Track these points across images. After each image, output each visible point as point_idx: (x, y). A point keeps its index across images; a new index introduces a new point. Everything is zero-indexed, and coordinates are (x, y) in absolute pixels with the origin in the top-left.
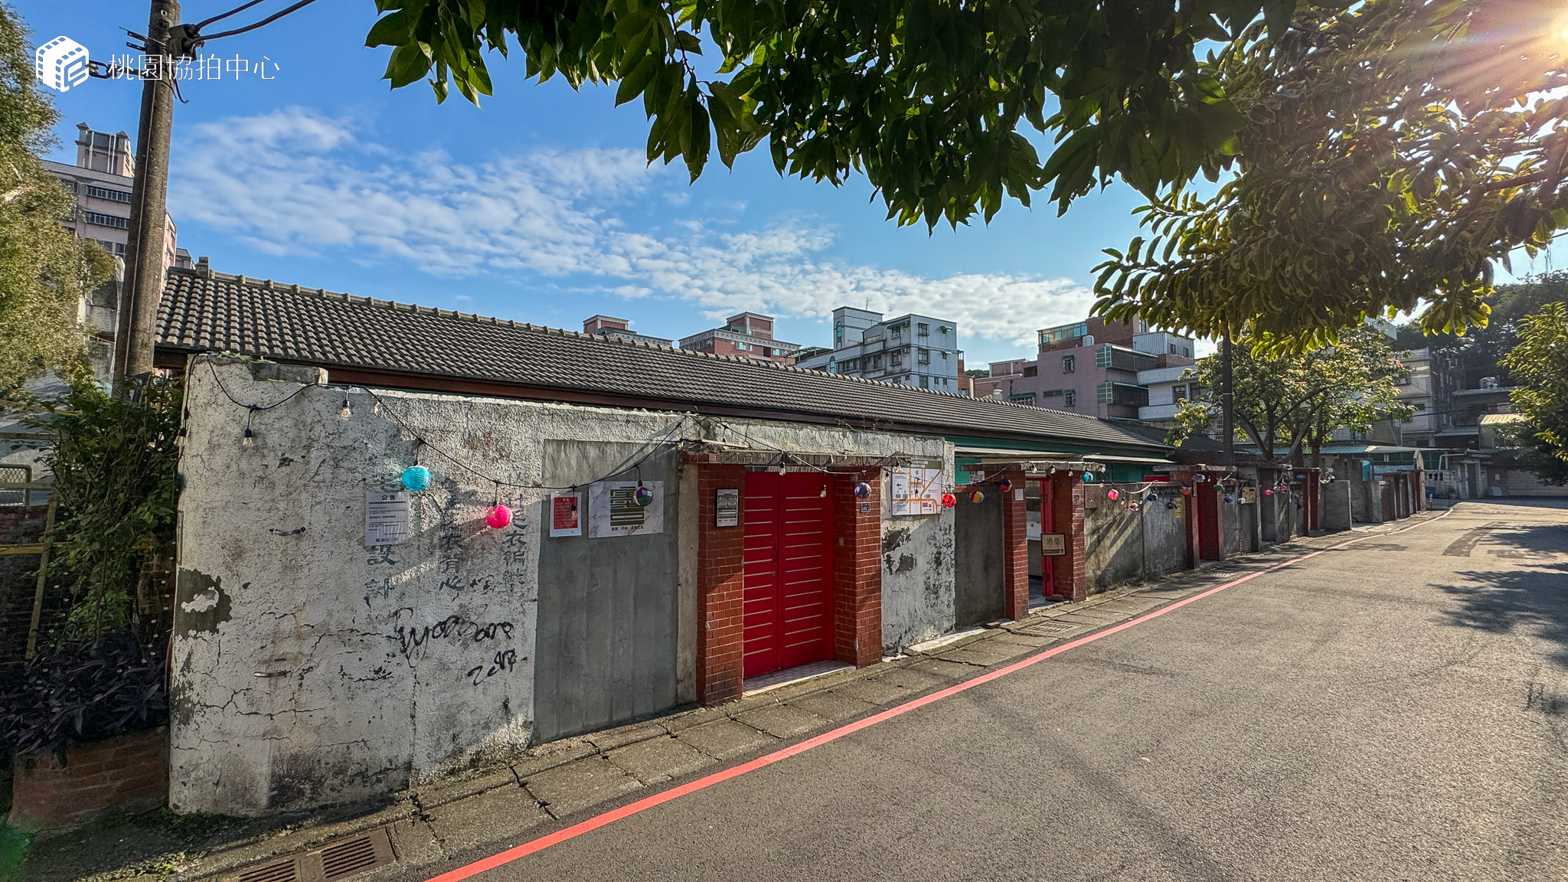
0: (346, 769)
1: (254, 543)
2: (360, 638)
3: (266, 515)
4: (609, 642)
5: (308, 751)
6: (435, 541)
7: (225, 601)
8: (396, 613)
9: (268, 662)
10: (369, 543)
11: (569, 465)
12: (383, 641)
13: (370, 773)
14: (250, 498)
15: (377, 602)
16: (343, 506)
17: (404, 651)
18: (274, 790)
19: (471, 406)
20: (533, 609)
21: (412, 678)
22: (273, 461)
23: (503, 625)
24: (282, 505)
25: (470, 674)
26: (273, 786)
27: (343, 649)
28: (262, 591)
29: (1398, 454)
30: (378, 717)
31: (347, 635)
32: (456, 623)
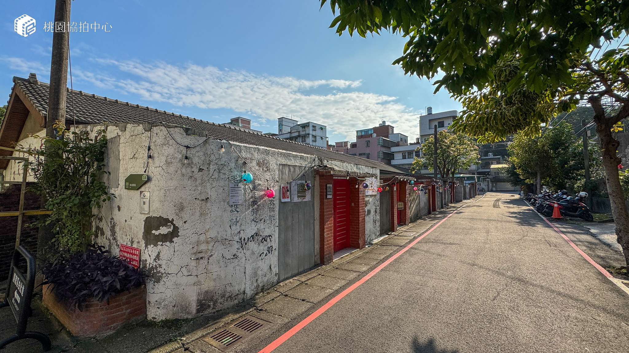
0: (225, 295)
1: (188, 204)
2: (228, 242)
3: (193, 192)
4: (297, 242)
5: (212, 289)
6: (250, 203)
7: (176, 229)
8: (239, 232)
9: (195, 254)
10: (231, 204)
11: (286, 174)
12: (236, 243)
13: (233, 296)
14: (187, 185)
15: (234, 227)
16: (222, 189)
17: (242, 247)
18: (198, 306)
19: (259, 150)
20: (277, 229)
21: (244, 258)
22: (196, 169)
23: (269, 236)
24: (199, 188)
25: (260, 256)
26: (198, 304)
27: (223, 247)
28: (192, 224)
29: (469, 177)
30: (235, 274)
31: (225, 242)
32: (256, 235)
